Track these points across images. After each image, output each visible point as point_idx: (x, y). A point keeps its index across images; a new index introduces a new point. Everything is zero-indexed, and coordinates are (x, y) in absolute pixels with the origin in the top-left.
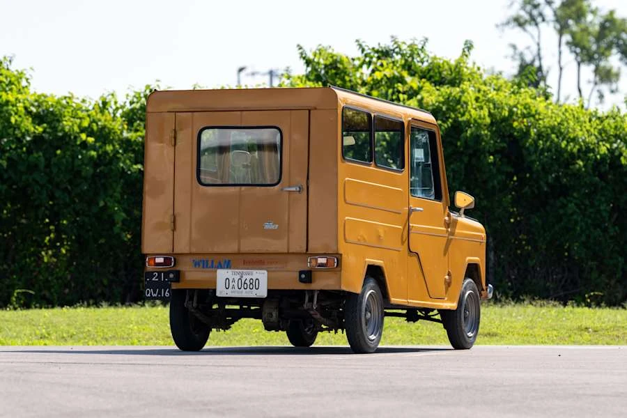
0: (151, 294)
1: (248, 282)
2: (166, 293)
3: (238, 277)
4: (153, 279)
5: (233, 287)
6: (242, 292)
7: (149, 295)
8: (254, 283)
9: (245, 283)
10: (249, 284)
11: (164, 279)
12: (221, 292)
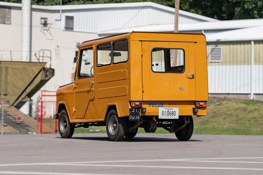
0: (132, 118)
1: (171, 112)
2: (138, 117)
3: (168, 110)
4: (133, 112)
5: (165, 115)
6: (169, 117)
7: (131, 118)
8: (173, 113)
9: (170, 113)
10: (171, 113)
11: (137, 112)
12: (161, 117)
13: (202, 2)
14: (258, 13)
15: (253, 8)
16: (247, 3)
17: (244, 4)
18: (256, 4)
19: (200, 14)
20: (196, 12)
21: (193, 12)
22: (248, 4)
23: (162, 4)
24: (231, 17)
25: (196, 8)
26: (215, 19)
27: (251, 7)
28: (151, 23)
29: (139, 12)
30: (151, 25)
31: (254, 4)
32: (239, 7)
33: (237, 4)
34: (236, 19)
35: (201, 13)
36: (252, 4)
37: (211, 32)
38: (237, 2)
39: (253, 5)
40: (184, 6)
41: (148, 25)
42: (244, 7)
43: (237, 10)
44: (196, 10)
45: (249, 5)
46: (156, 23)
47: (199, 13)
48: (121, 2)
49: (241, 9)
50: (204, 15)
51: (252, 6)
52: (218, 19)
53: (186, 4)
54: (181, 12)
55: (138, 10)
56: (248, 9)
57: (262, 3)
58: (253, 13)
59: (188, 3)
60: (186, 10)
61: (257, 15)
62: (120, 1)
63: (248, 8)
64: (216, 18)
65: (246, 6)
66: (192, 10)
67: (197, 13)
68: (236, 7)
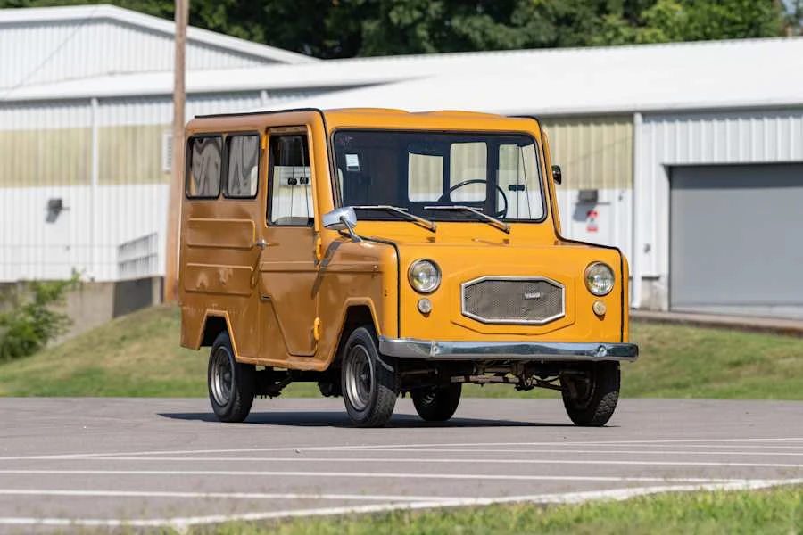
13: (265, 4)
14: (431, 36)
15: (415, 23)
16: (396, 8)
17: (389, 10)
18: (423, 10)
19: (260, 42)
20: (247, 34)
21: (237, 36)
22: (401, 9)
23: (145, 12)
24: (351, 49)
25: (249, 24)
26: (306, 54)
27: (408, 20)
28: (111, 69)
29: (73, 35)
30: (112, 74)
31: (419, 8)
32: (376, 17)
33: (368, 11)
34: (364, 55)
35: (261, 36)
36: (411, 10)
37: (289, 96)
38: (367, 4)
39: (417, 14)
40: (211, 17)
41: (100, 75)
42: (388, 19)
43: (370, 26)
44: (246, 29)
45: (404, 13)
46: (125, 69)
47: (256, 38)
48: (20, 6)
49: (381, 25)
50: (272, 42)
51: (411, 15)
52: (314, 55)
53: (215, 11)
54: (194, 33)
55: (70, 30)
56: (402, 26)
57: (442, 7)
58: (416, 37)
59: (221, 9)
60: (218, 30)
61: (429, 42)
62: (17, 3)
63: (400, 22)
64: (309, 52)
65: (394, 17)
66: (237, 29)
67: (251, 38)
68: (365, 18)
